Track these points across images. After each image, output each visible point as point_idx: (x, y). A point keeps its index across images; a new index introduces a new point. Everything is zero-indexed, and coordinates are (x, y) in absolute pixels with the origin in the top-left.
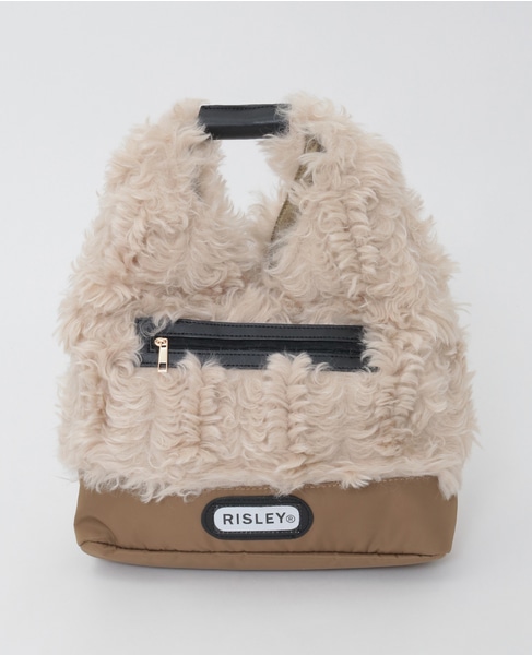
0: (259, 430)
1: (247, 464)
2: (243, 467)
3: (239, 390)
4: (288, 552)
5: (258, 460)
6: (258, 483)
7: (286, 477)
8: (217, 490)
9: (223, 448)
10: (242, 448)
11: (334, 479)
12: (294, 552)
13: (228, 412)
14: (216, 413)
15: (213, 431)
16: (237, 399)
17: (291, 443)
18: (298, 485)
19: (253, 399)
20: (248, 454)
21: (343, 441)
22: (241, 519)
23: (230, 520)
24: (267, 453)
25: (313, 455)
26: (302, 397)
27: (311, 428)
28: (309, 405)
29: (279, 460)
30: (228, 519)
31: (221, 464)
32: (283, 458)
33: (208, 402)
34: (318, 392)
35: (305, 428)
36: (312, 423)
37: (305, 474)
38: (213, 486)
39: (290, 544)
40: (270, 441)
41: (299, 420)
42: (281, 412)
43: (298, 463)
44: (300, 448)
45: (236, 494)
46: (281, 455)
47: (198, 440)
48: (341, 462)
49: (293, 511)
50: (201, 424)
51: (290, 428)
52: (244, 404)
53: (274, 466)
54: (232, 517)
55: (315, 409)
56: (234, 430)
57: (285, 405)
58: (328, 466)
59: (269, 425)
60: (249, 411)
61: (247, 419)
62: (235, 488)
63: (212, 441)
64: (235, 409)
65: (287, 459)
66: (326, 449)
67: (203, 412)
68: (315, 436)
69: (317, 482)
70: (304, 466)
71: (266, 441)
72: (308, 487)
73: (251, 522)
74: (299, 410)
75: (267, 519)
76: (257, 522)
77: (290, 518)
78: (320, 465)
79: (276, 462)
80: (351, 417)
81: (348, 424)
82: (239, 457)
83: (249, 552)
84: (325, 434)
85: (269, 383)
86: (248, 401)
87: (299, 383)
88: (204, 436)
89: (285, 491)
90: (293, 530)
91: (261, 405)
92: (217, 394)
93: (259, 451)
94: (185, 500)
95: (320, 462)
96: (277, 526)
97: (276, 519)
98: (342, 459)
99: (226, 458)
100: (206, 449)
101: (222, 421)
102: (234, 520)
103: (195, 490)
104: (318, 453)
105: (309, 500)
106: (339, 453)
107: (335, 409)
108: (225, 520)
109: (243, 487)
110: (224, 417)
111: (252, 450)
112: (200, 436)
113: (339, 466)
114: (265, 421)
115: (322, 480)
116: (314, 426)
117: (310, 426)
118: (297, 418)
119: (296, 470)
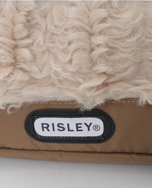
0: (64, 51)
1: (57, 82)
2: (53, 84)
3: (49, 17)
4: (96, 152)
5: (66, 79)
6: (67, 99)
7: (88, 94)
8: (34, 104)
9: (35, 68)
10: (51, 68)
11: (132, 96)
12: (100, 153)
13: (39, 36)
14: (28, 37)
15: (25, 53)
16: (46, 25)
17: (93, 63)
18: (99, 101)
19: (60, 24)
20: (56, 73)
21: (141, 62)
22: (56, 127)
23: (47, 128)
24: (73, 73)
25: (114, 75)
26: (104, 20)
27: (112, 50)
28: (109, 28)
29: (84, 79)
30: (45, 127)
31: (33, 81)
32: (87, 77)
33: (19, 27)
34: (119, 16)
35: (106, 49)
36: (112, 45)
37: (106, 92)
38: (31, 101)
39: (97, 147)
40: (74, 62)
41: (100, 42)
42: (83, 34)
43: (99, 81)
44: (102, 67)
45: (50, 107)
46: (84, 74)
47: (13, 61)
48: (139, 81)
49: (98, 122)
50: (16, 47)
51: (92, 50)
52: (52, 28)
53: (80, 84)
54: (48, 126)
55: (115, 32)
56: (44, 52)
57: (87, 28)
58: (127, 85)
59: (73, 47)
60: (57, 35)
61: (54, 42)
62: (49, 102)
63: (25, 62)
64: (45, 33)
65: (90, 78)
66: (126, 69)
67: (17, 37)
68: (115, 57)
69: (117, 98)
70: (105, 84)
71: (70, 61)
72: (109, 103)
73: (64, 129)
74: (100, 33)
75: (77, 127)
76: (69, 130)
77: (96, 127)
78: (121, 84)
79: (81, 80)
80: (149, 40)
81: (146, 47)
82: (49, 77)
83: (66, 152)
84: (124, 56)
85: (74, 9)
86: (56, 26)
87: (100, 7)
88: (18, 57)
89: (89, 106)
90: (99, 137)
91: (66, 30)
92: (28, 21)
93: (65, 71)
94: (8, 112)
95: (120, 81)
96: (85, 133)
97: (84, 128)
98: (140, 79)
99: (38, 77)
100: (21, 69)
101: (33, 43)
102: (51, 128)
103: (16, 104)
104: (119, 73)
105: (112, 113)
106: (137, 73)
107: (133, 32)
108: (43, 128)
109: (56, 101)
110: (34, 40)
111: (59, 69)
112: (15, 58)
113: (137, 85)
114: (70, 43)
115: (123, 97)
116: (115, 48)
117: (111, 48)
118: (99, 40)
119: (98, 88)
